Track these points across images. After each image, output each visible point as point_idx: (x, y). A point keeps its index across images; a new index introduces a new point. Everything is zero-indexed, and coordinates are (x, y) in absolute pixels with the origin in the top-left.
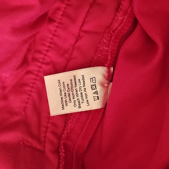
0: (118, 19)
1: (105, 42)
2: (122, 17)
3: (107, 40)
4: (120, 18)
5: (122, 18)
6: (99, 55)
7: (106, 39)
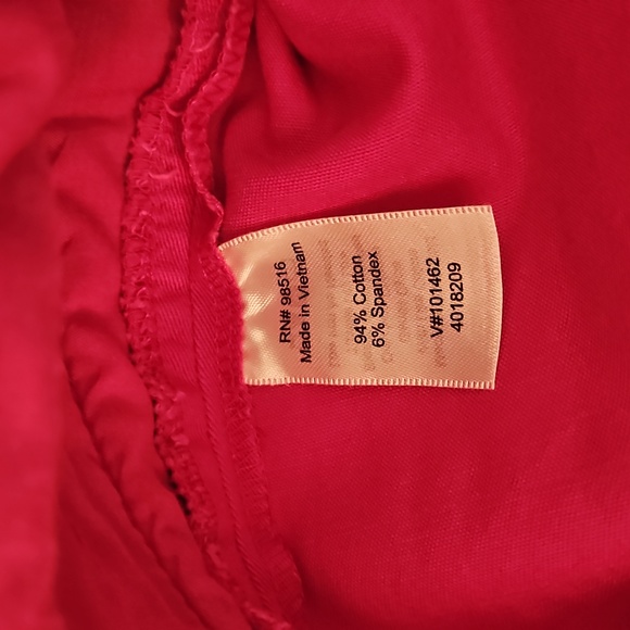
0: (191, 54)
1: (148, 154)
2: (203, 44)
3: (155, 143)
4: (200, 50)
5: (207, 47)
6: (144, 213)
7: (148, 142)
